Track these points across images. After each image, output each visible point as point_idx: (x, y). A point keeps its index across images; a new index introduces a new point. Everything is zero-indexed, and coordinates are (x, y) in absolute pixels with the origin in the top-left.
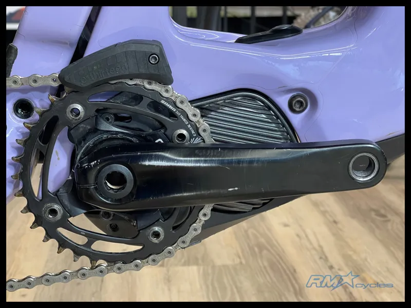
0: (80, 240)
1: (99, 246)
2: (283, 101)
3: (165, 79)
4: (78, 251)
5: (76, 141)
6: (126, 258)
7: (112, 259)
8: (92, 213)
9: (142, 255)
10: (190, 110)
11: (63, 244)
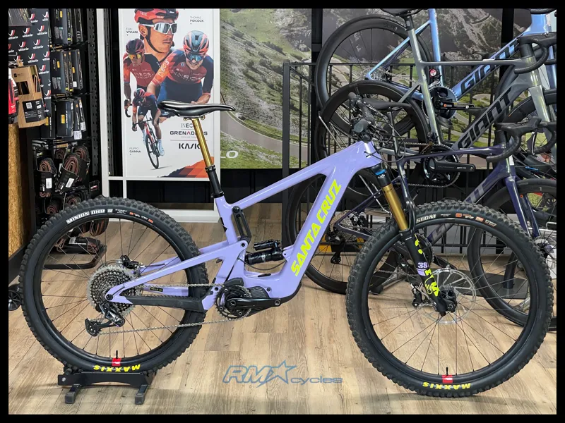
0: (226, 314)
1: (229, 316)
2: (266, 289)
3: (243, 285)
4: (226, 316)
5: (226, 295)
6: (235, 318)
7: (232, 318)
8: (228, 309)
9: (238, 318)
10: (248, 291)
11: (223, 315)
